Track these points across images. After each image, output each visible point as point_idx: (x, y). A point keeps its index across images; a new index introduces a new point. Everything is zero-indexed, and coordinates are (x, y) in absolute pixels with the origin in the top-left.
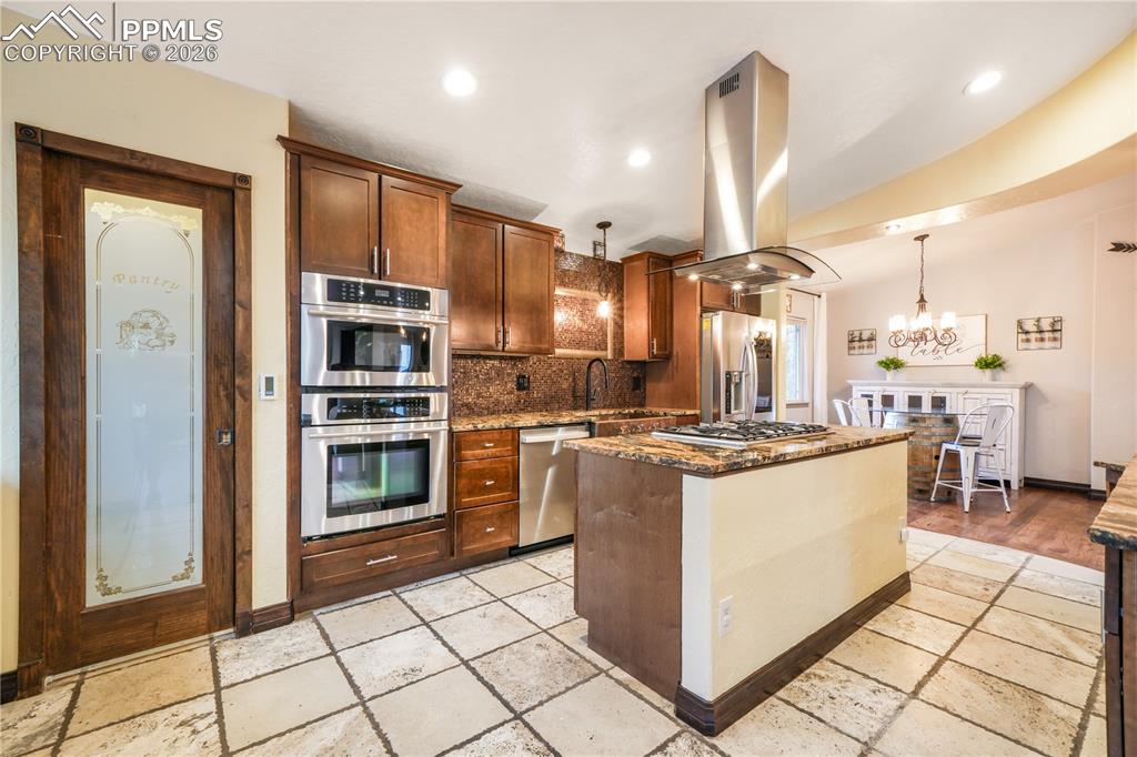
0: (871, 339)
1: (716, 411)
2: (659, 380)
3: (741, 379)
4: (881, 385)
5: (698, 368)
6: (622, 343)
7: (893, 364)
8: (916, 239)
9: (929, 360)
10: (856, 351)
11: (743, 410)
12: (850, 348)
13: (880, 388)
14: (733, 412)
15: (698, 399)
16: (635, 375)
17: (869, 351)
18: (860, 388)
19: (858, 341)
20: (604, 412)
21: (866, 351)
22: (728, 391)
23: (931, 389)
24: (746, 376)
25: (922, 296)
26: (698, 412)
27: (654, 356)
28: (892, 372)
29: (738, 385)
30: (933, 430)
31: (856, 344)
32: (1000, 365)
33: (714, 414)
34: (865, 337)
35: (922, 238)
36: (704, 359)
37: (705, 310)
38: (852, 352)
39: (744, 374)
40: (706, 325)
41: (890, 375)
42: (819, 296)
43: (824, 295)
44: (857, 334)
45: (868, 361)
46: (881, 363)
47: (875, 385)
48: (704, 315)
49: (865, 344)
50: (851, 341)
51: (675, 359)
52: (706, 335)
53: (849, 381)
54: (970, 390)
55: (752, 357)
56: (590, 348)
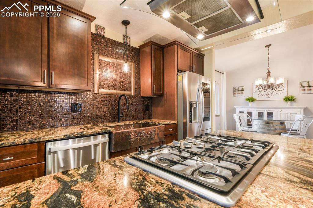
0: (242, 90)
1: (185, 121)
2: (158, 106)
3: (196, 105)
4: (248, 108)
5: (176, 100)
6: (140, 88)
7: (251, 100)
8: (266, 46)
9: (265, 98)
10: (237, 95)
11: (198, 120)
12: (234, 94)
13: (247, 109)
14: (193, 121)
15: (176, 115)
16: (147, 104)
17: (242, 95)
18: (239, 109)
19: (237, 91)
20: (127, 123)
21: (240, 95)
22: (191, 111)
23: (267, 109)
24: (199, 104)
25: (269, 70)
26: (176, 122)
27: (155, 95)
28: (251, 103)
29: (195, 108)
30: (276, 127)
31: (236, 92)
32: (294, 100)
33: (184, 123)
34: (240, 89)
35: (268, 46)
36: (179, 95)
37: (179, 71)
38: (235, 95)
39: (198, 103)
40: (180, 79)
41: (250, 104)
42: (223, 74)
43: (225, 73)
44: (237, 88)
45: (241, 98)
46: (247, 99)
47: (245, 108)
48: (179, 74)
49: (240, 92)
50: (235, 91)
51: (165, 96)
52: (180, 84)
53: (235, 106)
54: (283, 110)
55: (202, 95)
56: (121, 90)
